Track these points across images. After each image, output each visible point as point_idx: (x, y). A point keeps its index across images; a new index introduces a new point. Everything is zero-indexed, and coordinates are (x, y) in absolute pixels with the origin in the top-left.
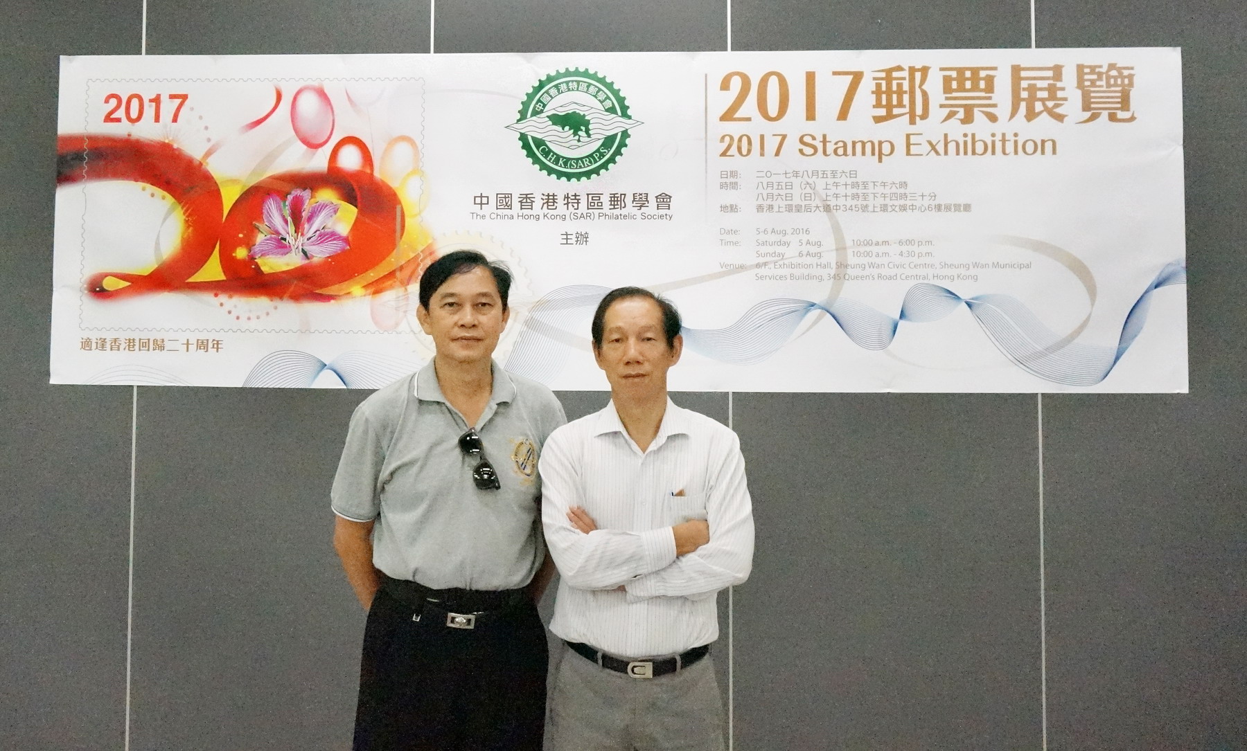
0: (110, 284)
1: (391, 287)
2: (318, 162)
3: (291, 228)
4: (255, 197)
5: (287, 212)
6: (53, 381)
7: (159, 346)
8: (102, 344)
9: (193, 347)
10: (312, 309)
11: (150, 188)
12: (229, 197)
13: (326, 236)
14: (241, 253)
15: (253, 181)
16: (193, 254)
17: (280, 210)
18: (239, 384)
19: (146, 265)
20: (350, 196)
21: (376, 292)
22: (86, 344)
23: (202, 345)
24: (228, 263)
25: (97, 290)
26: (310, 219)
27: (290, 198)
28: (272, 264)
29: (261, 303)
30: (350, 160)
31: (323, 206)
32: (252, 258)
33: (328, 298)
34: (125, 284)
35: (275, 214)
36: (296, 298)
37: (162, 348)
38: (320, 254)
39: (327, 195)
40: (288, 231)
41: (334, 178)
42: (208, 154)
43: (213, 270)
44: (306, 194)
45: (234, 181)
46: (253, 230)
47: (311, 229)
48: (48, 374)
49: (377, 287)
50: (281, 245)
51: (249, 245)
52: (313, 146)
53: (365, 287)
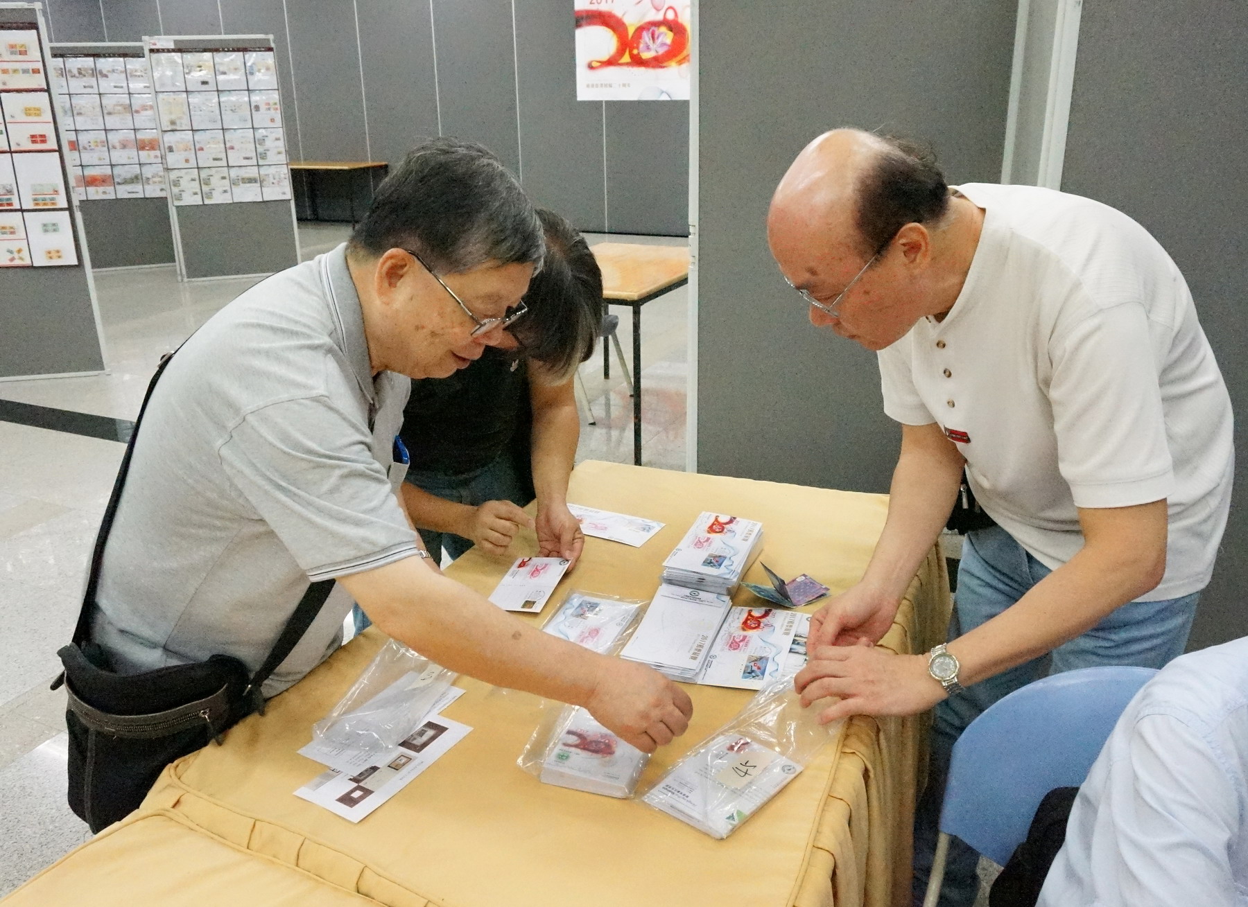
0: (594, 64)
1: (684, 63)
2: (659, 17)
3: (651, 41)
4: (640, 30)
5: (650, 35)
6: (579, 99)
7: (611, 86)
8: (593, 86)
9: (621, 86)
10: (659, 71)
11: (605, 27)
12: (631, 31)
13: (663, 44)
14: (635, 52)
15: (639, 25)
16: (621, 52)
17: (648, 35)
18: (635, 99)
19: (605, 58)
20: (671, 29)
21: (680, 64)
22: (588, 86)
23: (624, 85)
24: (632, 56)
25: (591, 67)
26: (658, 38)
27: (651, 30)
28: (646, 55)
29: (642, 70)
30: (670, 16)
31: (662, 33)
32: (639, 53)
33: (664, 67)
34: (598, 64)
35: (646, 37)
36: (654, 67)
37: (611, 87)
38: (661, 51)
39: (663, 29)
40: (650, 43)
41: (665, 23)
42: (624, 15)
43: (626, 58)
44: (655, 29)
45: (633, 25)
46: (638, 43)
47: (659, 41)
48: (576, 96)
49: (680, 63)
50: (648, 48)
51: (637, 48)
52: (658, 10)
53: (677, 63)
